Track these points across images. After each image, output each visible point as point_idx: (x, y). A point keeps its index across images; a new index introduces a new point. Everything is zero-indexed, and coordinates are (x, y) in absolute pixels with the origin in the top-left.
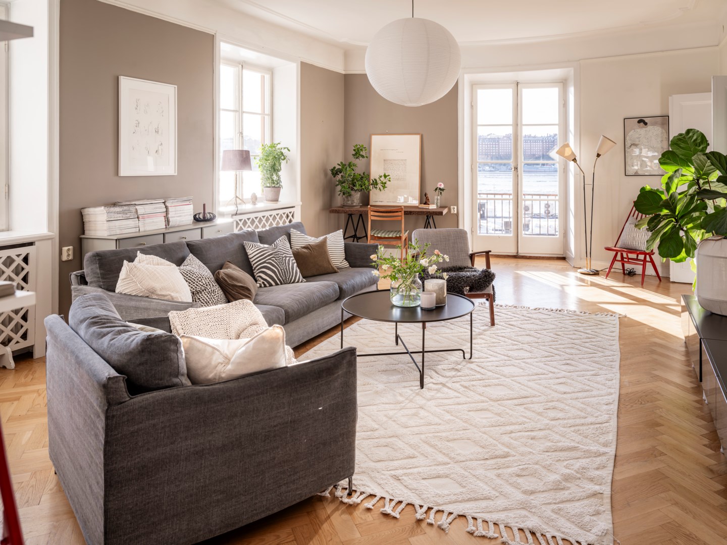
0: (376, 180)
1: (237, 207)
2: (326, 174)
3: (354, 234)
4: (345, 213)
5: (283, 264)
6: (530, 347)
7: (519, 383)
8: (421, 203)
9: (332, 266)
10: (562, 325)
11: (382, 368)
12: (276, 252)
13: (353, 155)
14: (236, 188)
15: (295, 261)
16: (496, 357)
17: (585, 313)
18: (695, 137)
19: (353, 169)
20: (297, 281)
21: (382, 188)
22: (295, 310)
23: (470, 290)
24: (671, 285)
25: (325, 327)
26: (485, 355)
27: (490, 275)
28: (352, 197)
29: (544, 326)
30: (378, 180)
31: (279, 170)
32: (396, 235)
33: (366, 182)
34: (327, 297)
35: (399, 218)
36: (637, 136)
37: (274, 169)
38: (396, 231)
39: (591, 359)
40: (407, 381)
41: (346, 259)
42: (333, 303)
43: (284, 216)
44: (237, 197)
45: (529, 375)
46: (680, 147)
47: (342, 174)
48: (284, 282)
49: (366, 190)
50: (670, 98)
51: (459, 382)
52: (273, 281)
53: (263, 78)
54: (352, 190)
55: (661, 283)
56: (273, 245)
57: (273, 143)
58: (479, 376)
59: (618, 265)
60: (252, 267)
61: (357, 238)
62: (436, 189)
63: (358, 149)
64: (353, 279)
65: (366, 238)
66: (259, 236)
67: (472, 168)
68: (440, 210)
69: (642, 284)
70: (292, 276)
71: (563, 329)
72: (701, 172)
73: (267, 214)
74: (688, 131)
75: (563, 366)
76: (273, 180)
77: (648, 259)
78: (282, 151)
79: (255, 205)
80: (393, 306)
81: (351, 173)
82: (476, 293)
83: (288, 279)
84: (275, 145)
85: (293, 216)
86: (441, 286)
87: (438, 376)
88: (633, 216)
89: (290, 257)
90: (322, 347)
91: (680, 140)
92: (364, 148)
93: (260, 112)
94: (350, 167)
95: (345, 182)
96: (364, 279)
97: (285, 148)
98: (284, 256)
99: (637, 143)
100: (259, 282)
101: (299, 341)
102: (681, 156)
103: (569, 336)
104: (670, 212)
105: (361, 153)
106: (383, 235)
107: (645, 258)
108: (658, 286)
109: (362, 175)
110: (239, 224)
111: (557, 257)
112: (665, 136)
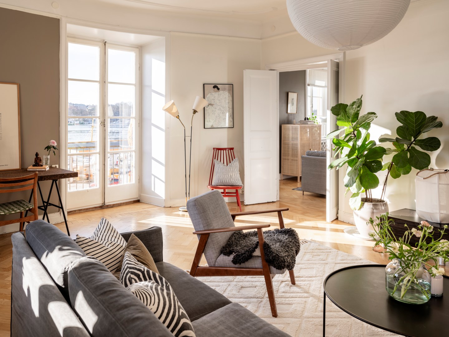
24: (245, 207)
36: (213, 98)
50: (244, 71)
62: (47, 148)
67: (65, 124)
88: (217, 159)
99: (213, 103)
111: (134, 201)
112: (231, 98)
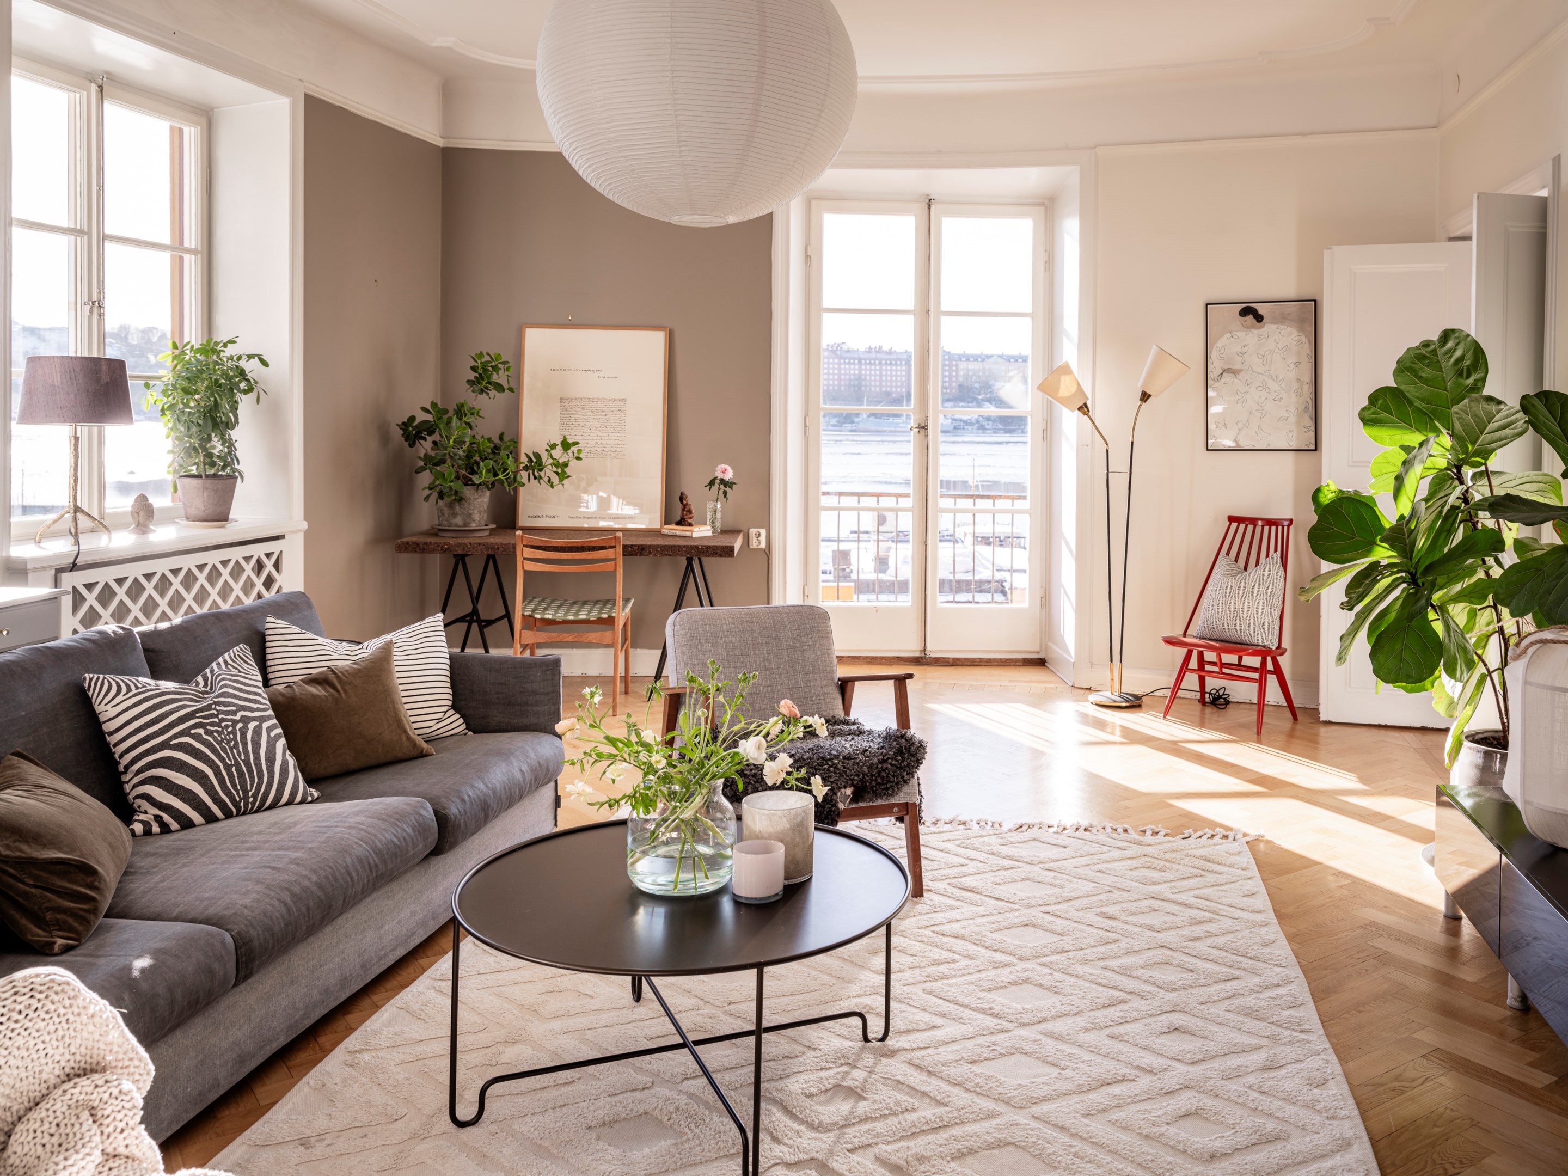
0: (537, 455)
1: (77, 543)
2: (384, 437)
3: (469, 609)
4: (444, 551)
5: (236, 746)
6: (1046, 971)
7: (1062, 1128)
8: (667, 520)
9: (409, 738)
10: (1110, 880)
11: (600, 1113)
12: (208, 707)
13: (472, 383)
14: (76, 481)
15: (280, 730)
16: (958, 1020)
17: (1155, 833)
18: (1458, 353)
19: (468, 424)
20: (285, 798)
21: (555, 479)
22: (277, 929)
23: (856, 798)
24: (1323, 730)
25: (386, 955)
26: (925, 1017)
27: (913, 749)
28: (466, 505)
29: (1062, 887)
30: (544, 456)
31: (229, 425)
32: (600, 612)
33: (510, 461)
34: (395, 855)
35: (609, 566)
36: (1239, 349)
37: (214, 420)
38: (596, 602)
39: (1236, 1001)
40: (693, 1165)
41: (455, 707)
42: (417, 868)
43: (248, 568)
44: (77, 509)
45: (1080, 1090)
46: (1420, 378)
47: (436, 437)
48: (238, 809)
49: (509, 486)
50: (1326, 253)
51: (869, 1145)
52: (194, 808)
53: (177, 136)
54: (466, 484)
55: (1299, 727)
56: (200, 679)
57: (209, 342)
58: (928, 1112)
59: (1191, 681)
60: (118, 763)
61: (479, 621)
62: (712, 483)
63: (484, 365)
64: (482, 780)
65: (506, 620)
66: (146, 650)
67: (805, 426)
68: (724, 541)
69: (1259, 732)
70: (270, 784)
71: (1116, 895)
72: (1470, 447)
73: (188, 562)
74: (1446, 335)
75: (1164, 1040)
76: (210, 455)
77: (1270, 666)
78: (243, 364)
79: (144, 533)
80: (637, 897)
81: (464, 435)
82: (871, 804)
83: (255, 796)
84: (219, 348)
85: (277, 566)
86: (798, 820)
87: (795, 1126)
88: (1228, 554)
89: (262, 719)
90: (375, 1033)
91: (1421, 358)
92: (505, 363)
93: (167, 240)
94: (460, 419)
95: (443, 461)
96: (518, 775)
97: (250, 357)
98: (238, 717)
99: (1236, 367)
100: (142, 817)
101: (290, 1027)
102: (1417, 403)
103: (1142, 920)
104: (1400, 555)
105: (495, 378)
106: (560, 616)
107: (1264, 663)
108: (1291, 735)
109: (497, 440)
110: (83, 599)
111: (1025, 659)
112: (1308, 349)
